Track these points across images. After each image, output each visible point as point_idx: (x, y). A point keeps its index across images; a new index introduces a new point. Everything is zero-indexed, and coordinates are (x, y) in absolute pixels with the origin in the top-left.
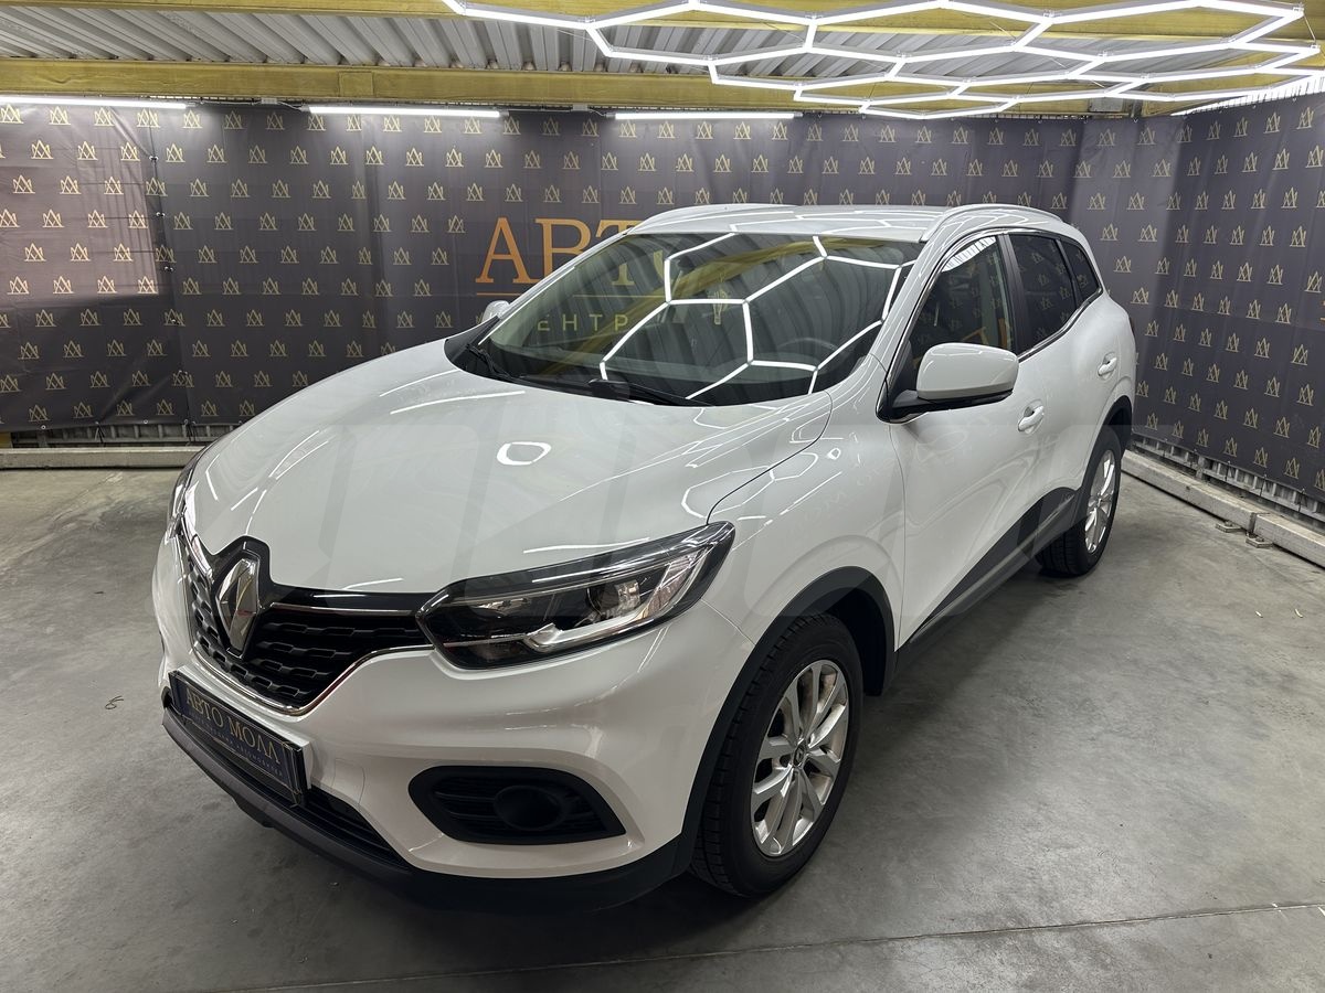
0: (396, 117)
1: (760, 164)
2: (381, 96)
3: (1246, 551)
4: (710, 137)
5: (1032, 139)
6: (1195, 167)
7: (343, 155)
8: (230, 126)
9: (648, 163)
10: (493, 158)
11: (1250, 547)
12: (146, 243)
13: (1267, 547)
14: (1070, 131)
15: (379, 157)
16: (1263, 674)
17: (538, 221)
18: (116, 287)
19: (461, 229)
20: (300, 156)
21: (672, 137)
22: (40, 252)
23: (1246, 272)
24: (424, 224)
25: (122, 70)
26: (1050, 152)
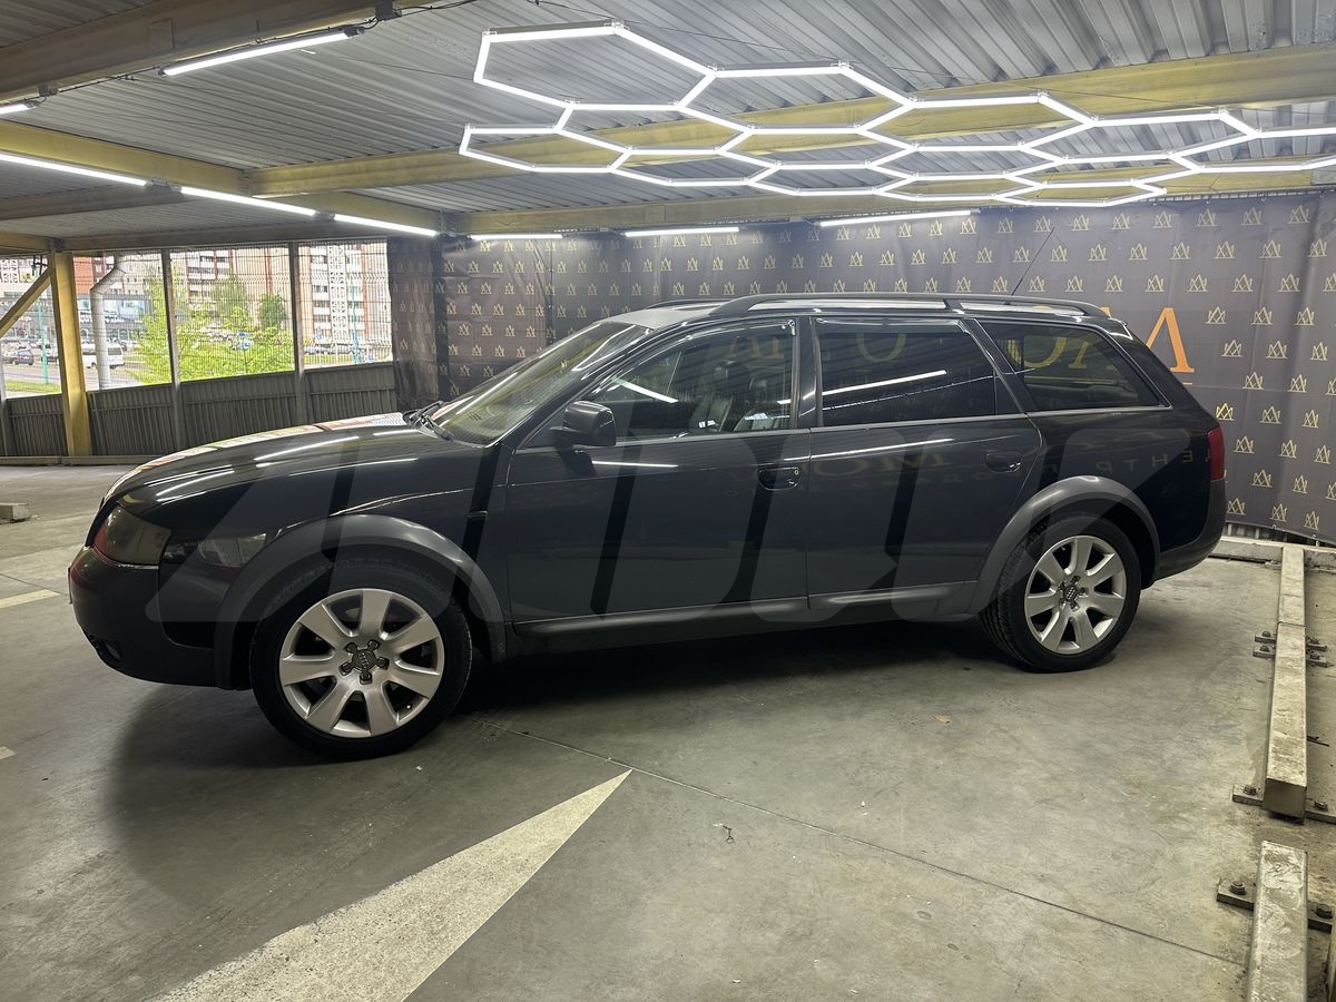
0: (682, 235)
2: (669, 222)
5: (1252, 218)
9: (857, 260)
12: (542, 326)
14: (1301, 207)
18: (525, 353)
22: (490, 329)
25: (536, 215)
26: (1275, 231)
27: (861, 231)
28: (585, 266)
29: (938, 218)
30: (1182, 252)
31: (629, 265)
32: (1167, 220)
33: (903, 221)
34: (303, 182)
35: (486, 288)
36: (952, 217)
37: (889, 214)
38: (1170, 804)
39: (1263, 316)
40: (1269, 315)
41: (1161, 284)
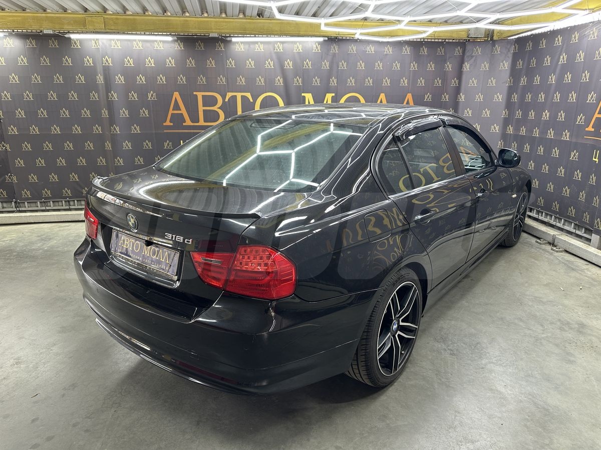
0: (118, 40)
1: (307, 64)
2: (108, 29)
3: (551, 254)
4: (282, 51)
5: (441, 51)
6: (520, 64)
7: (91, 60)
8: (29, 45)
9: (251, 64)
10: (170, 62)
11: (554, 252)
13: (561, 252)
14: (459, 47)
15: (110, 61)
16: (568, 323)
17: (195, 93)
19: (154, 98)
20: (68, 61)
21: (262, 50)
23: (546, 115)
24: (135, 95)
26: (450, 57)
27: (251, 46)
28: (25, 60)
29: (298, 42)
30: (414, 66)
31: (70, 60)
32: (407, 50)
33: (278, 42)
36: (307, 41)
39: (445, 97)
40: (447, 97)
41: (406, 81)
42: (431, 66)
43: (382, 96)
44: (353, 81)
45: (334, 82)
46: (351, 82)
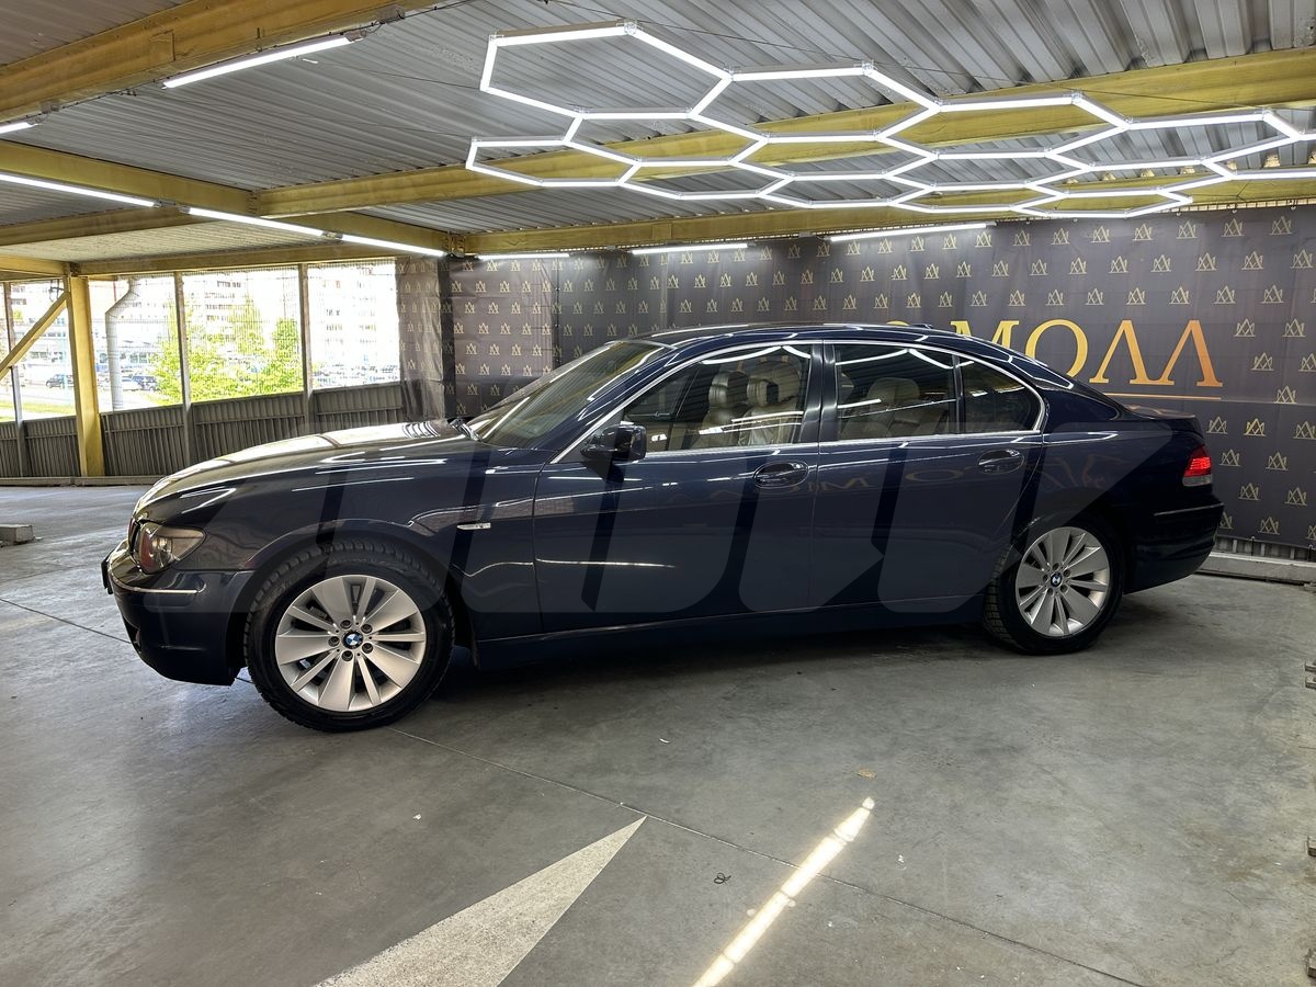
0: (690, 252)
1: (964, 270)
2: (678, 239)
7: (657, 282)
8: (598, 266)
9: (869, 275)
10: (752, 279)
12: (549, 345)
15: (676, 283)
18: (532, 371)
20: (634, 284)
22: (497, 349)
25: (542, 235)
26: (1307, 239)
27: (873, 246)
28: (591, 285)
29: (951, 232)
30: (1207, 263)
31: (636, 283)
32: (1191, 231)
33: (915, 235)
34: (311, 202)
35: (494, 308)
36: (966, 230)
37: (901, 228)
38: (1240, 858)
39: (1295, 328)
40: (1301, 328)
41: (1186, 296)
42: (1253, 261)
43: (1127, 327)
44: (1060, 297)
45: (1018, 299)
46: (1057, 298)
